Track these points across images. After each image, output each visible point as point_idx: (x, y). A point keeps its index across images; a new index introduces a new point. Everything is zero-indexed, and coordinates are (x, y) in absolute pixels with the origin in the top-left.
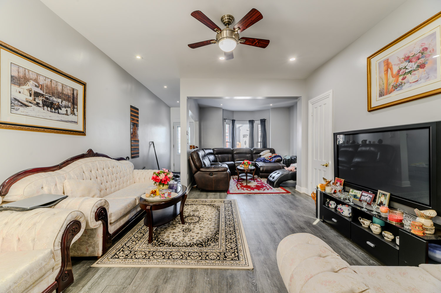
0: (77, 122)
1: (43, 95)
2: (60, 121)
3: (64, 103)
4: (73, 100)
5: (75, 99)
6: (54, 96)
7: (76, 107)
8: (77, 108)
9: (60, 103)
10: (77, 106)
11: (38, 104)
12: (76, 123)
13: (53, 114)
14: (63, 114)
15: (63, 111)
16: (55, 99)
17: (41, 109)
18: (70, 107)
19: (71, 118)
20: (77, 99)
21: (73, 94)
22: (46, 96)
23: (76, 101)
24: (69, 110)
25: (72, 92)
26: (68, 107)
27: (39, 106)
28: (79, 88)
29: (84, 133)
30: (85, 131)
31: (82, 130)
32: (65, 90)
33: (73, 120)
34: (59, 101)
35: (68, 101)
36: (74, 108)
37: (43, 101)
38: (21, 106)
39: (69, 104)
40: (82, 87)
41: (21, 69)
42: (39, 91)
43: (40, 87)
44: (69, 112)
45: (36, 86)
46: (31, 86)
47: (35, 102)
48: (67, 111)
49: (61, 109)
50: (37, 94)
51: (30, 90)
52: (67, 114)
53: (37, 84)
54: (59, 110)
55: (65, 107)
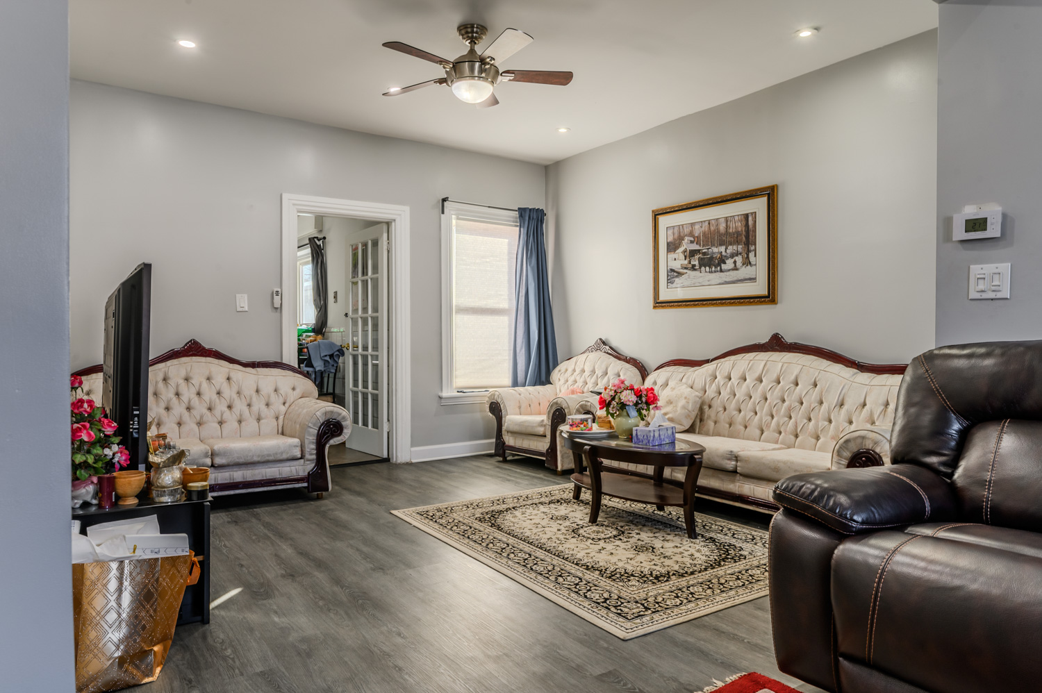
0: (755, 279)
1: (698, 251)
2: (723, 284)
3: (731, 249)
4: (747, 237)
5: (751, 233)
6: (714, 245)
7: (753, 248)
8: (755, 250)
9: (724, 254)
10: (755, 245)
11: (693, 268)
12: (753, 279)
13: (714, 275)
16: (715, 250)
17: (696, 273)
18: (740, 254)
20: (755, 231)
21: (747, 225)
22: (704, 251)
23: (752, 237)
24: (739, 259)
25: (744, 223)
26: (737, 254)
27: (695, 270)
28: (758, 206)
29: (770, 298)
30: (774, 293)
31: (766, 293)
32: (732, 225)
33: (748, 277)
34: (722, 249)
35: (738, 243)
36: (749, 251)
37: (700, 260)
38: (677, 277)
39: (740, 247)
40: (763, 201)
41: (676, 229)
42: (695, 247)
43: (696, 240)
44: (739, 264)
45: (692, 242)
46: (686, 245)
47: (690, 266)
48: (735, 262)
49: (725, 263)
50: (693, 253)
51: (685, 251)
52: (735, 269)
53: (692, 239)
54: (723, 265)
55: (732, 256)
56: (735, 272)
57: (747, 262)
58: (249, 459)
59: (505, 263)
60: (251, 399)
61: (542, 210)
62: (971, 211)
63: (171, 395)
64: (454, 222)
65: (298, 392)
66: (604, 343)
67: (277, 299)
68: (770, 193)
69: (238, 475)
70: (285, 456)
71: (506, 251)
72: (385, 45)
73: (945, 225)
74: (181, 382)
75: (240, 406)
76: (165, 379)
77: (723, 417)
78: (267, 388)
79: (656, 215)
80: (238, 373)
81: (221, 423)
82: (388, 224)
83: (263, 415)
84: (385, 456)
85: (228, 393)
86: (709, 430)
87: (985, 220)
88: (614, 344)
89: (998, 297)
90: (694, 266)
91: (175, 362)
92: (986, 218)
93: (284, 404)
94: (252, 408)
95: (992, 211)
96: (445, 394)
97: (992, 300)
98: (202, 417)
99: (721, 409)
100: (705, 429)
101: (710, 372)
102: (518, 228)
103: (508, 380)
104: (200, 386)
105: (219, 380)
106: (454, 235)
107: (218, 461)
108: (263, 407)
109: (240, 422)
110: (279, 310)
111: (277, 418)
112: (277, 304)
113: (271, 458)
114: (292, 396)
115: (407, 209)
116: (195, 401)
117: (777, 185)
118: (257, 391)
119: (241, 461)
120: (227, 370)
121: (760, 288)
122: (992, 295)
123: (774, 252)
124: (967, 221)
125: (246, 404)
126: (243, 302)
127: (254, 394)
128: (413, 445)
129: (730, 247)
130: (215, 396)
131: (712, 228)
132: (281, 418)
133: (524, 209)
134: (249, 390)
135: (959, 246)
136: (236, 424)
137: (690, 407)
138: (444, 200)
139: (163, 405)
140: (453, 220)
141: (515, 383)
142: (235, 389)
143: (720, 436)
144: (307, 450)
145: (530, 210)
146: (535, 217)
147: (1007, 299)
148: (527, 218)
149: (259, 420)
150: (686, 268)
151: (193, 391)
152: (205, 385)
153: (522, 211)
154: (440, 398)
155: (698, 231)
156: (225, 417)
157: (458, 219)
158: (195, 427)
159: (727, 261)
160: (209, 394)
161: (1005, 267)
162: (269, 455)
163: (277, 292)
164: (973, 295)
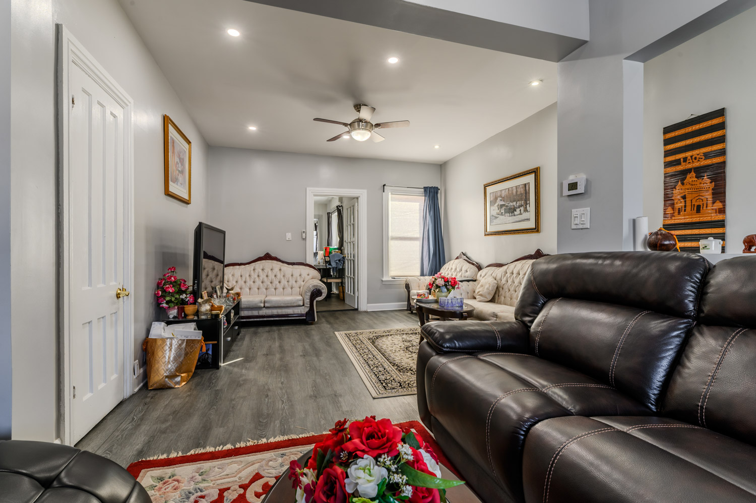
2: (515, 222)
4: (526, 196)
5: (527, 194)
6: (511, 202)
7: (528, 202)
9: (515, 206)
10: (529, 200)
12: (528, 220)
13: (511, 217)
14: (518, 215)
15: (518, 210)
16: (511, 204)
17: (503, 217)
18: (523, 206)
19: (525, 215)
20: (529, 193)
21: (526, 190)
23: (528, 196)
24: (522, 209)
25: (524, 189)
26: (521, 206)
27: (503, 215)
28: (530, 179)
29: (537, 229)
30: (538, 227)
31: (534, 227)
32: (519, 190)
33: (526, 218)
34: (515, 203)
35: (521, 200)
36: (526, 204)
37: (505, 209)
38: (495, 219)
39: (523, 202)
40: (533, 175)
41: (494, 193)
42: (502, 203)
43: (503, 199)
44: (522, 211)
45: (501, 200)
46: (499, 202)
47: (500, 213)
48: (520, 210)
49: (516, 211)
50: (502, 206)
51: (498, 205)
52: (521, 214)
53: (501, 199)
54: (515, 212)
55: (519, 207)
56: (521, 216)
57: (526, 210)
58: (279, 305)
59: (418, 215)
60: (289, 279)
61: (437, 188)
62: (572, 178)
63: (256, 276)
64: (390, 195)
65: (310, 276)
66: (464, 254)
67: (304, 235)
68: (536, 172)
69: (275, 312)
70: (295, 305)
71: (418, 209)
72: (315, 119)
73: (561, 186)
74: (260, 271)
75: (284, 282)
76: (254, 270)
77: (508, 294)
78: (296, 274)
79: (485, 186)
80: (285, 267)
81: (275, 289)
82: (357, 198)
83: (293, 286)
84: (356, 307)
85: (279, 276)
86: (501, 301)
87: (576, 183)
88: (469, 255)
89: (584, 227)
90: (502, 213)
91: (259, 262)
92: (577, 182)
93: (304, 281)
94: (289, 283)
95: (580, 178)
96: (384, 279)
97: (582, 229)
98: (267, 286)
99: (507, 290)
100: (499, 301)
101: (504, 270)
102: (424, 197)
103: (418, 273)
104: (268, 273)
105: (276, 270)
106: (390, 202)
107: (267, 305)
108: (294, 282)
109: (283, 289)
110: (305, 239)
111: (300, 288)
112: (304, 237)
113: (289, 305)
114: (307, 278)
115: (365, 191)
116: (266, 279)
117: (539, 168)
118: (292, 275)
119: (276, 305)
120: (279, 266)
121: (531, 224)
122: (581, 226)
123: (538, 204)
124: (569, 184)
125: (286, 281)
126: (289, 236)
127: (290, 277)
128: (368, 303)
129: (518, 202)
130: (273, 277)
131: (510, 192)
132: (302, 288)
133: (427, 187)
134: (288, 275)
135: (567, 198)
136: (282, 290)
137: (490, 289)
138: (384, 185)
139: (252, 280)
140: (389, 195)
141: (422, 274)
142: (282, 274)
143: (506, 305)
144: (305, 302)
145: (430, 188)
146: (433, 191)
147: (588, 228)
148: (428, 192)
149: (292, 288)
150: (498, 214)
151: (265, 275)
152: (270, 272)
153: (425, 189)
154: (382, 281)
155: (504, 194)
156: (277, 286)
157: (392, 194)
158: (265, 290)
159: (517, 210)
160: (271, 276)
161: (587, 210)
162: (288, 304)
163: (304, 232)
164: (574, 227)
